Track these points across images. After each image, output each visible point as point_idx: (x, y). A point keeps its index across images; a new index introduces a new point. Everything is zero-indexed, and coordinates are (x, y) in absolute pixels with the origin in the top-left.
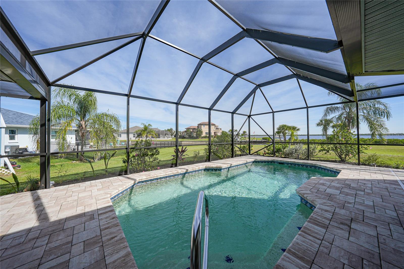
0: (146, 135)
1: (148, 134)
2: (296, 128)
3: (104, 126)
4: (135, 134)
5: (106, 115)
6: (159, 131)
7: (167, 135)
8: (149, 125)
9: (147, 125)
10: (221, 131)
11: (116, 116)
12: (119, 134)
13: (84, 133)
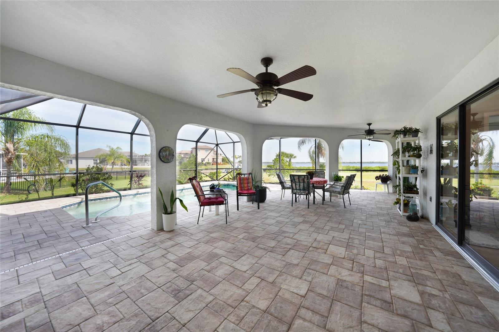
0: (112, 161)
1: (116, 160)
2: (293, 155)
3: (45, 151)
4: (97, 160)
5: (47, 137)
6: (136, 156)
7: (147, 162)
8: (118, 148)
9: (115, 148)
10: (222, 158)
11: (62, 138)
12: (69, 159)
13: (12, 159)
